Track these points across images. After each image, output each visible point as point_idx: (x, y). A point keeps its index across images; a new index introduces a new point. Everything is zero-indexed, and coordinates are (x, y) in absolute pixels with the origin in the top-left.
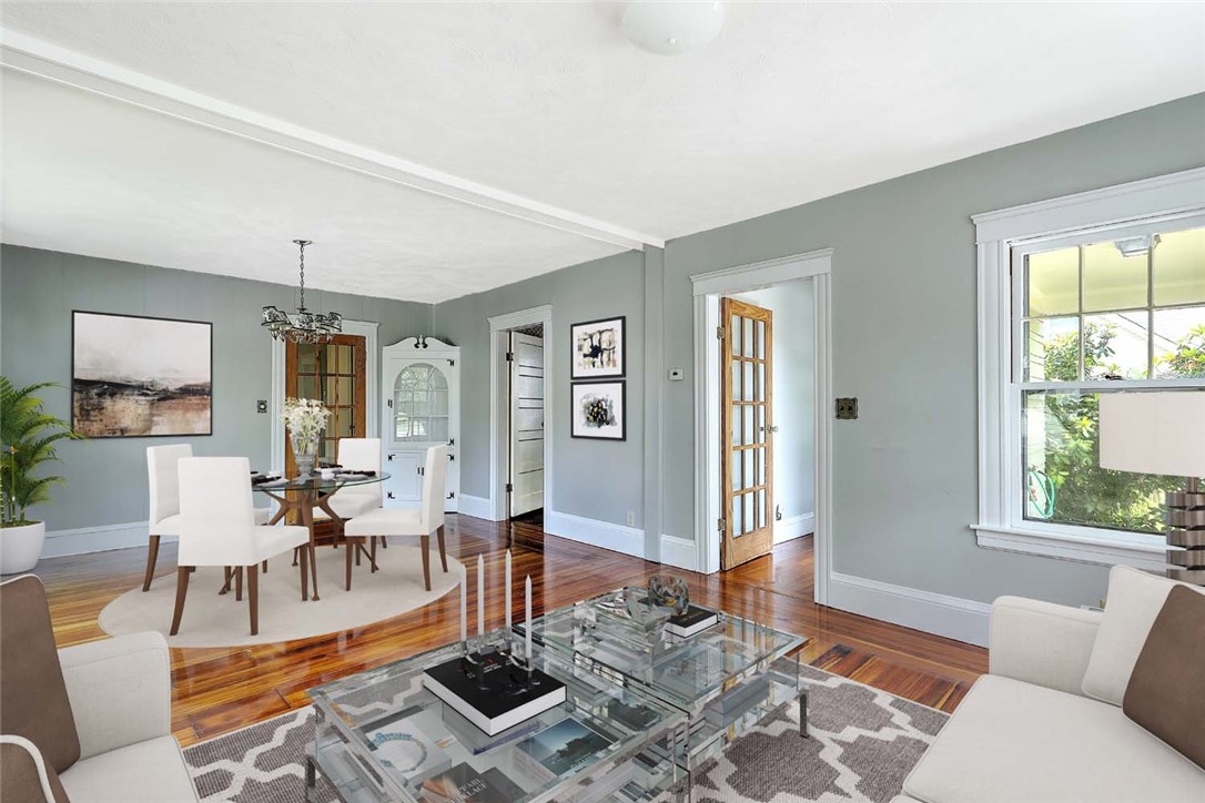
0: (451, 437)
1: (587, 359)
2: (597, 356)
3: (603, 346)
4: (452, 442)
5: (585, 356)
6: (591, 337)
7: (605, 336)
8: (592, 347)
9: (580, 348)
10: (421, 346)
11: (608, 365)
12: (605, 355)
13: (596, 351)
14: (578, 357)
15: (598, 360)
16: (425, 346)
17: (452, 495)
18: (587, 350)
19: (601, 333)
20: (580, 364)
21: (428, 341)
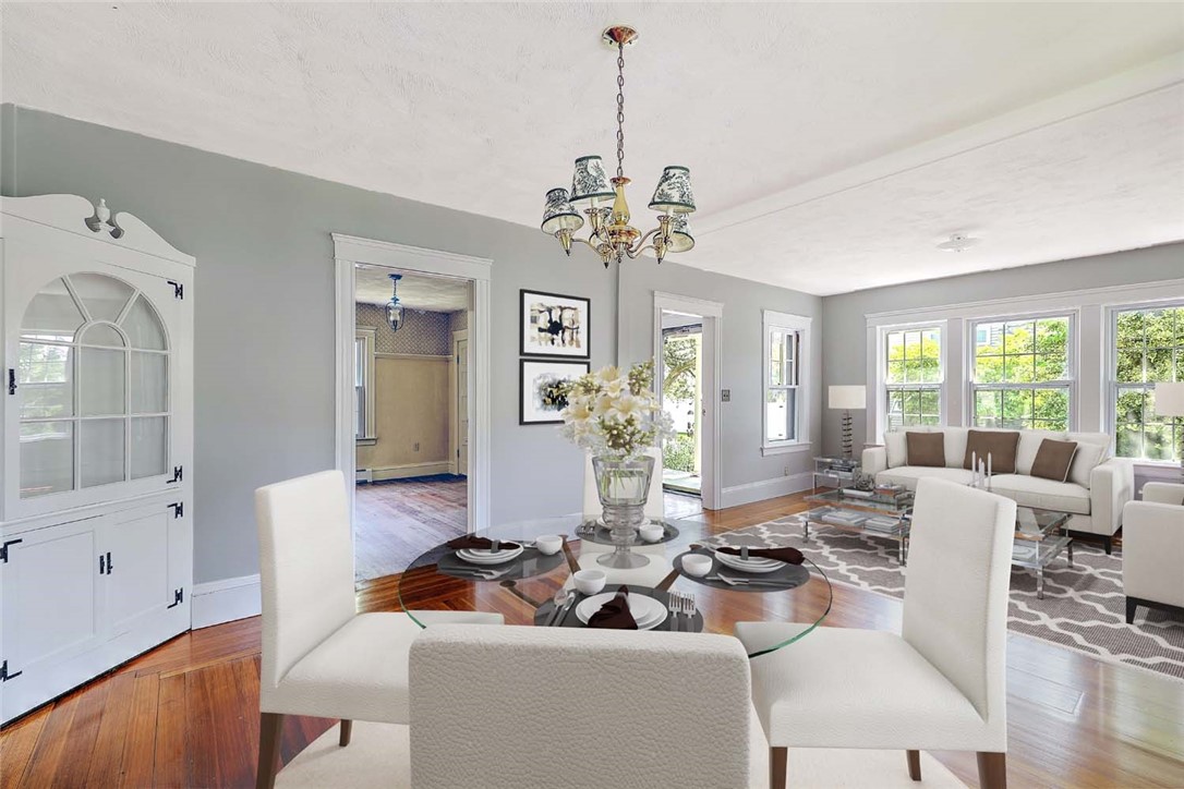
0: (173, 464)
1: (543, 334)
2: (557, 334)
3: (565, 324)
4: (178, 473)
5: (541, 330)
6: (550, 311)
7: (567, 314)
8: (550, 321)
9: (534, 320)
10: (105, 229)
11: (571, 345)
12: (567, 333)
13: (555, 328)
14: (530, 331)
15: (558, 338)
16: (117, 234)
17: (179, 596)
18: (543, 322)
19: (562, 309)
20: (533, 339)
21: (123, 219)
